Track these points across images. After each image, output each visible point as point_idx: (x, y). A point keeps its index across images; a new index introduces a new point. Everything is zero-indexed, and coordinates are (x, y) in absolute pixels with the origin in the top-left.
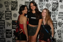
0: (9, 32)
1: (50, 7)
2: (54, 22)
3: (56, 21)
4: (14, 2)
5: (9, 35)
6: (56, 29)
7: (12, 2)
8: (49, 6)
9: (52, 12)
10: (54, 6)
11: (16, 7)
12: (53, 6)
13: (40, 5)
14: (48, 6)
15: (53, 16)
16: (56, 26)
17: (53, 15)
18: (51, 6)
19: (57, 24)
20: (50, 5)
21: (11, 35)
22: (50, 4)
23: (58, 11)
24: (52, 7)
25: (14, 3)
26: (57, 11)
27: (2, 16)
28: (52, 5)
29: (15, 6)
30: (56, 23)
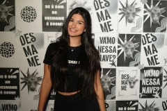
1: (136, 18)
2: (152, 71)
3: (159, 69)
6: (160, 96)
8: (134, 14)
9: (144, 34)
10: (153, 14)
12: (149, 15)
13: (99, 11)
14: (128, 14)
15: (147, 51)
16: (158, 86)
17: (146, 46)
18: (141, 14)
19: (164, 79)
20: (138, 10)
22: (136, 7)
23: (164, 30)
24: (145, 17)
26: (162, 31)
28: (143, 9)
30: (160, 77)
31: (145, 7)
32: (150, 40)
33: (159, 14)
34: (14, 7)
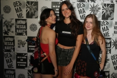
0: (22, 59)
1: (98, 13)
3: (110, 39)
4: (32, 2)
5: (21, 63)
6: (110, 53)
7: (28, 2)
8: (97, 11)
9: (102, 21)
10: (107, 11)
11: (35, 12)
12: (105, 11)
14: (94, 10)
15: (104, 30)
16: (109, 47)
17: (103, 27)
18: (101, 11)
19: (112, 44)
20: (99, 9)
21: (26, 63)
22: (99, 7)
23: (113, 19)
24: (103, 12)
25: (31, 4)
27: (9, 28)
29: (33, 11)
30: (110, 43)
31: (103, 7)
32: (105, 24)
33: (110, 11)
34: (38, 7)
